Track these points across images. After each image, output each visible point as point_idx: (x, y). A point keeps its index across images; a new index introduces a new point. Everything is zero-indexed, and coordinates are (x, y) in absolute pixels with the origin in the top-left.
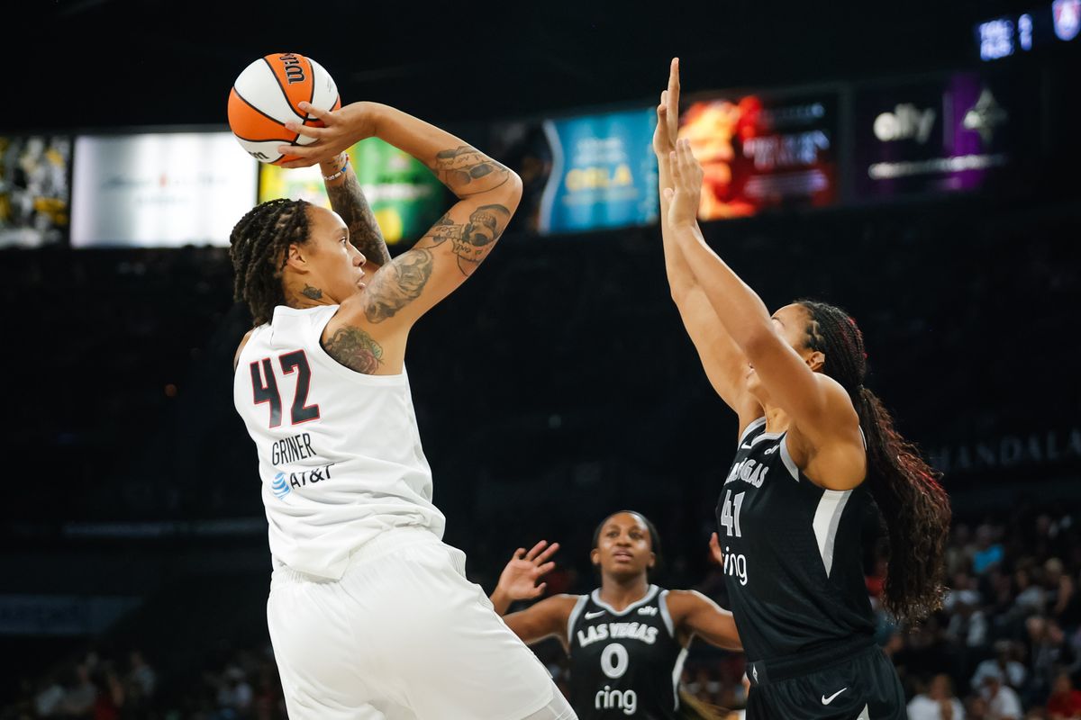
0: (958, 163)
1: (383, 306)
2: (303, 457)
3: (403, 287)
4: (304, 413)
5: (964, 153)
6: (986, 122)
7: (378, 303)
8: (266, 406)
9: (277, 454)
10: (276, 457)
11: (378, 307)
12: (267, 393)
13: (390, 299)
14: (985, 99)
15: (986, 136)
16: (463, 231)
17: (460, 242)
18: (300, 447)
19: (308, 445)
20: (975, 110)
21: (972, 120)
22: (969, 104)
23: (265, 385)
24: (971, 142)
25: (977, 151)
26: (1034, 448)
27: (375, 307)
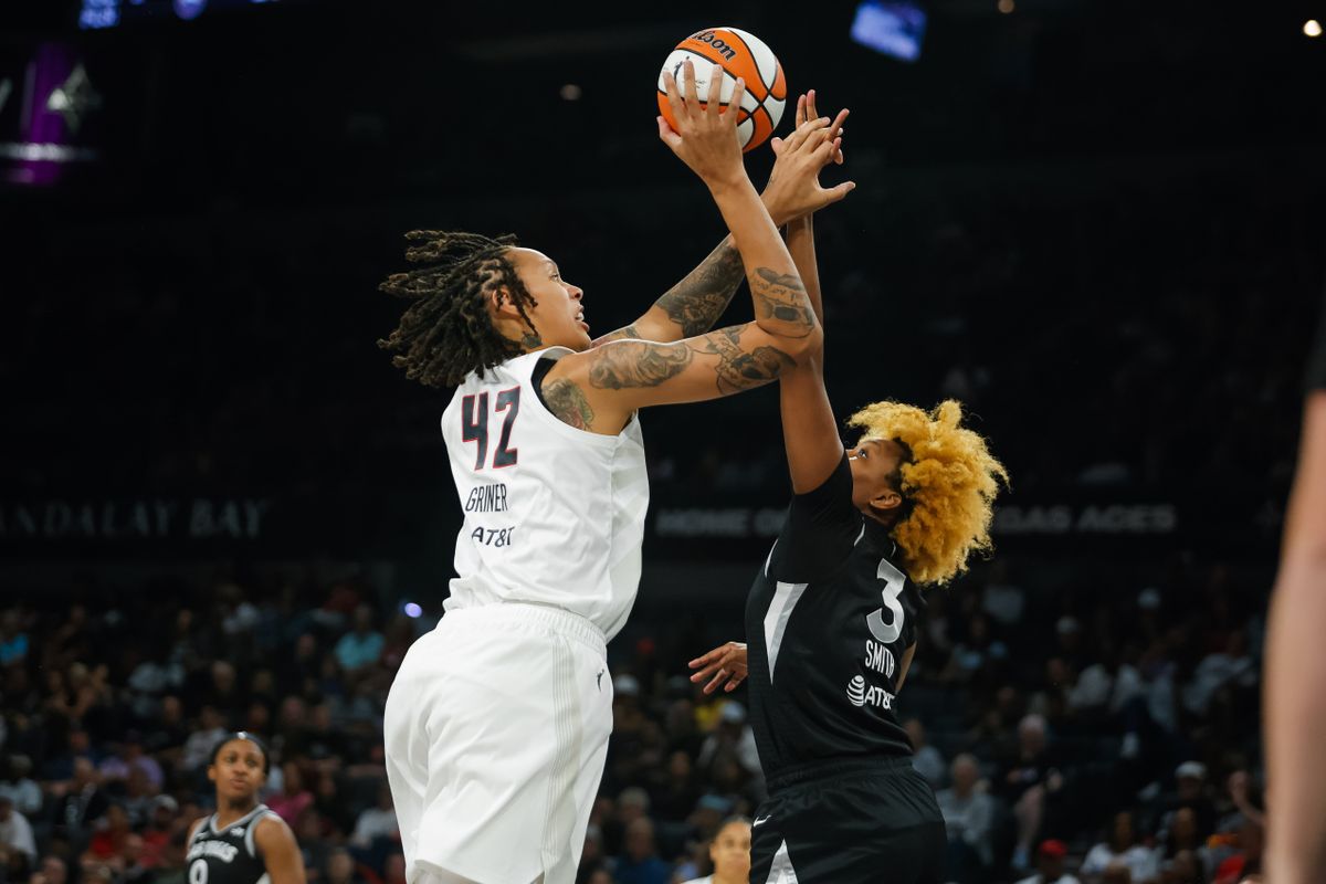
0: (34, 152)
1: (611, 374)
2: (497, 510)
3: (640, 370)
4: (506, 457)
5: (42, 140)
6: (73, 106)
7: (608, 369)
8: (473, 445)
9: (474, 500)
10: (471, 503)
11: (606, 374)
12: (476, 432)
13: (621, 372)
14: (77, 77)
15: (73, 122)
16: (739, 356)
17: (729, 365)
18: (497, 498)
19: (504, 498)
20: (64, 89)
21: (58, 100)
22: (57, 80)
23: (475, 421)
24: (52, 128)
25: (58, 142)
26: (87, 519)
27: (603, 372)
